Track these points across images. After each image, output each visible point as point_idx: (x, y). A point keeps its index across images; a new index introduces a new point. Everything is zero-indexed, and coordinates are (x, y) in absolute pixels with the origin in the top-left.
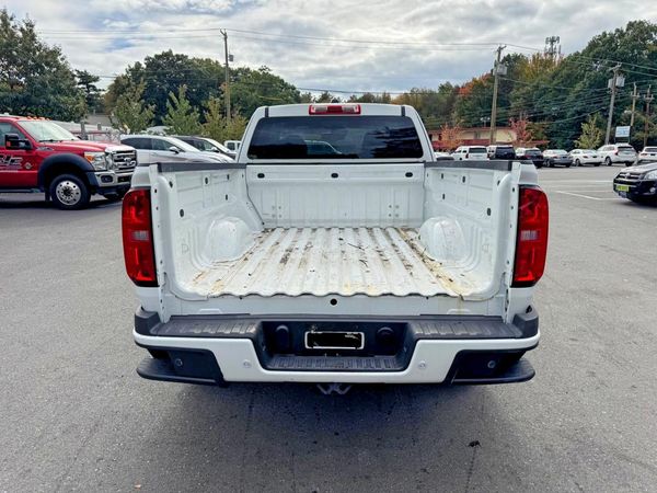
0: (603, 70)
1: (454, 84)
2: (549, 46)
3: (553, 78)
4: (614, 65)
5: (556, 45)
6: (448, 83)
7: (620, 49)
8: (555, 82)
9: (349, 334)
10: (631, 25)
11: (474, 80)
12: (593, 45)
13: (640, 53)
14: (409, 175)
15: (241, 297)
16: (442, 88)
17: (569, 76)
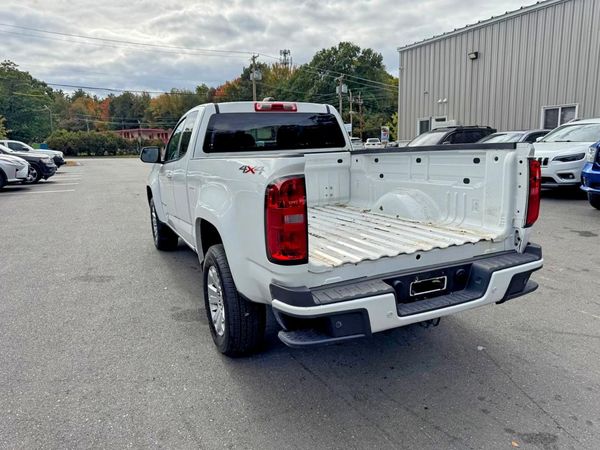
0: (327, 79)
1: (209, 86)
2: (283, 57)
3: (291, 84)
4: (339, 75)
5: (287, 56)
6: (204, 85)
7: (336, 63)
8: (293, 88)
9: (436, 280)
10: (341, 45)
11: (228, 83)
12: (317, 59)
13: (349, 67)
14: (340, 161)
15: (356, 264)
16: (199, 89)
17: (303, 83)
